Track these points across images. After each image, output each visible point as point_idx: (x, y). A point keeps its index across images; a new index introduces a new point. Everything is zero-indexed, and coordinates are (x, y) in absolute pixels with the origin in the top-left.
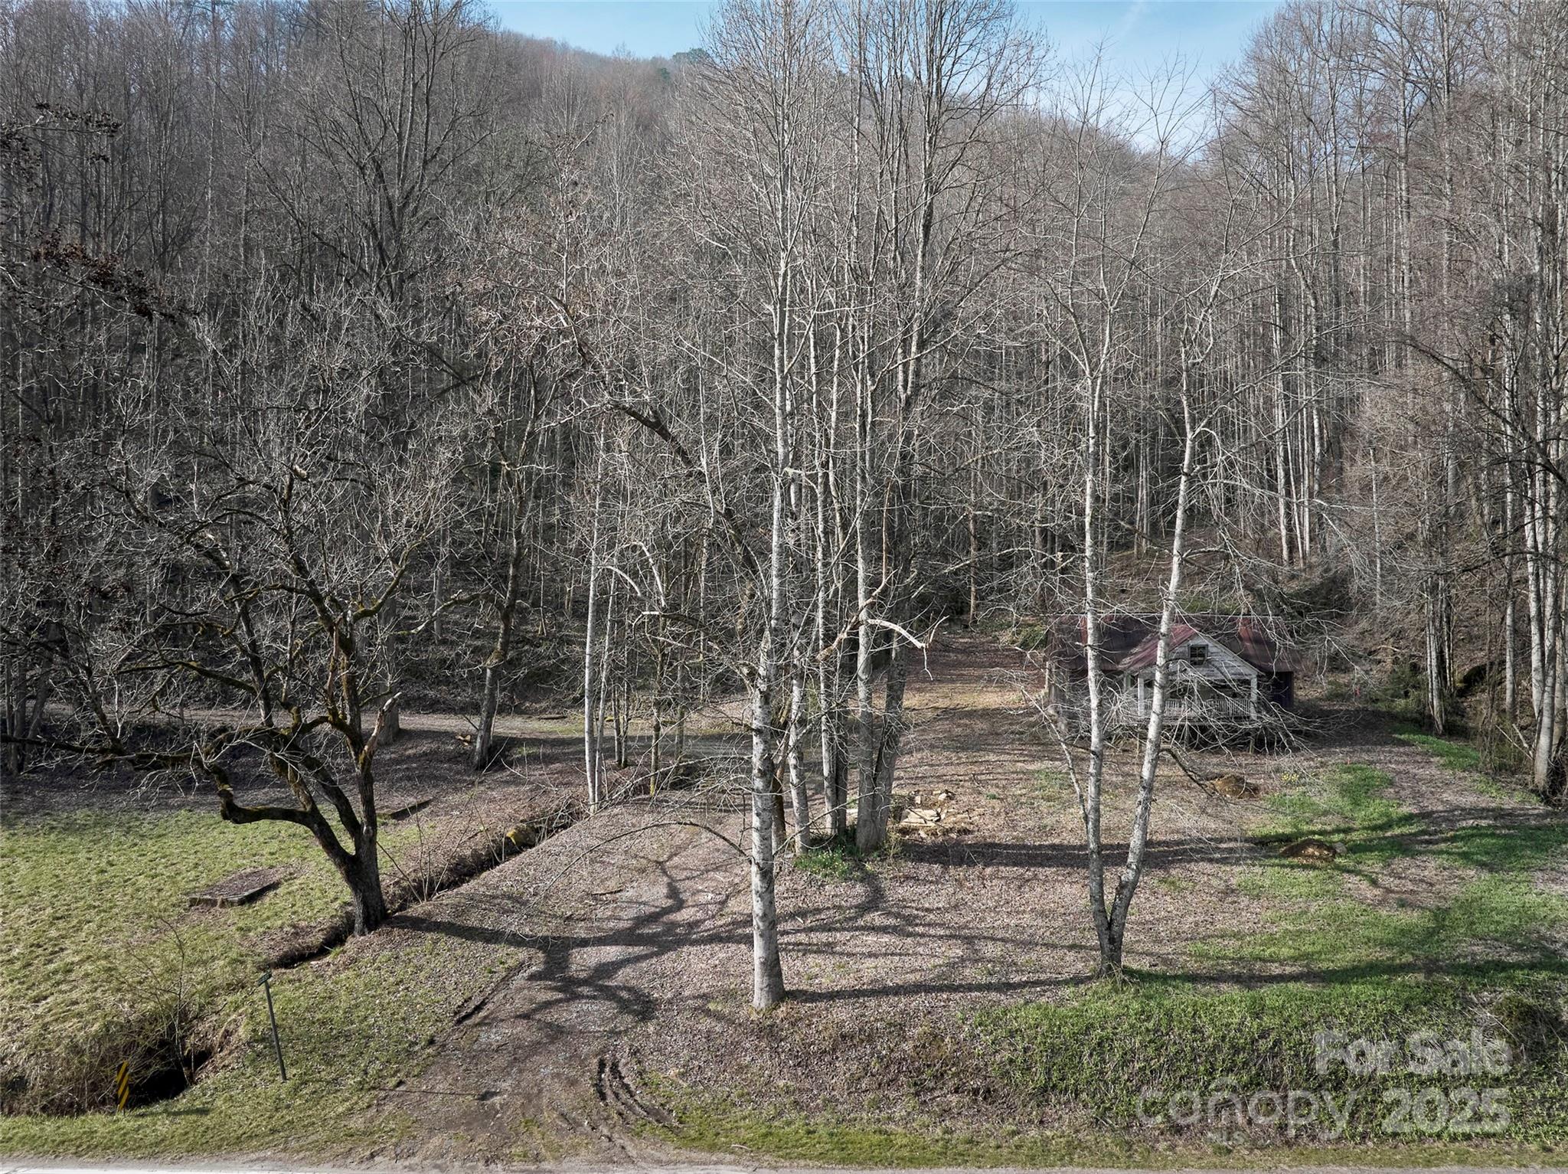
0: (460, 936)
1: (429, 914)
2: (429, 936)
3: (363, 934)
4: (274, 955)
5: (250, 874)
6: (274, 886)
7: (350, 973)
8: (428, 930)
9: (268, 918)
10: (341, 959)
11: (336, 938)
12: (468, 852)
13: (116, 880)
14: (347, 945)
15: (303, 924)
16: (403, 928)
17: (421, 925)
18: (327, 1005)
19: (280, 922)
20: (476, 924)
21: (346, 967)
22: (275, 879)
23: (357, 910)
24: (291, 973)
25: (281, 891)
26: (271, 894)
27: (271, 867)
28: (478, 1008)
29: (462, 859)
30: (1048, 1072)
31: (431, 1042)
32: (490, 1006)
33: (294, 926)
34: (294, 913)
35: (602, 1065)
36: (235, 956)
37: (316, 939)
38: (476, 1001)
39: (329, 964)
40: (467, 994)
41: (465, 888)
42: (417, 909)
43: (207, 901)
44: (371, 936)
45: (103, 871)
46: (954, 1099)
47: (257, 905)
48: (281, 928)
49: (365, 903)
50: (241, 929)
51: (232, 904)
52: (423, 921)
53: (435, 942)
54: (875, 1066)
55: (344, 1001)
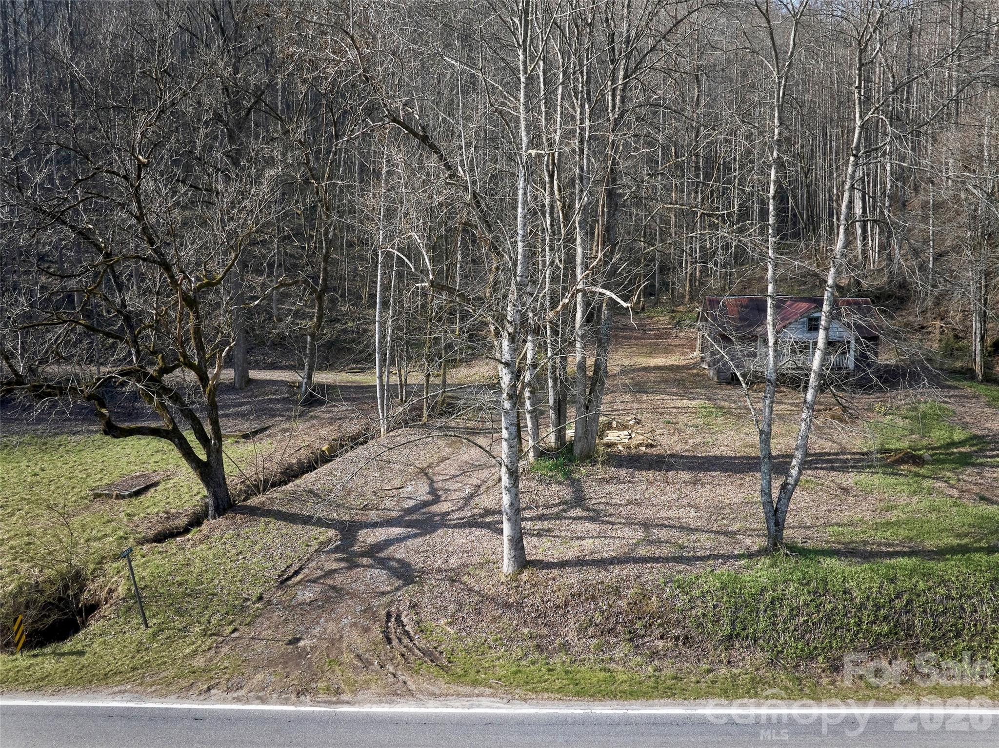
0: (285, 520)
1: (263, 503)
2: (262, 520)
3: (215, 518)
4: (151, 533)
5: (139, 477)
6: (156, 484)
7: (204, 546)
8: (262, 515)
9: (148, 507)
10: (198, 536)
11: (196, 521)
12: (295, 461)
13: (44, 481)
14: (203, 526)
15: (173, 511)
16: (244, 514)
17: (255, 512)
18: (185, 570)
19: (156, 510)
20: (297, 511)
21: (201, 542)
22: (156, 480)
23: (210, 501)
24: (160, 547)
25: (159, 488)
26: (152, 490)
27: (155, 471)
28: (296, 573)
29: (291, 466)
30: (733, 623)
31: (260, 598)
32: (306, 571)
33: (167, 513)
34: (167, 503)
35: (389, 615)
36: (122, 534)
37: (183, 521)
38: (295, 567)
39: (189, 540)
40: (289, 562)
41: (290, 487)
42: (254, 501)
43: (106, 495)
44: (221, 520)
45: (36, 475)
46: (660, 644)
47: (142, 498)
48: (157, 514)
49: (215, 496)
50: (129, 515)
51: (123, 497)
52: (258, 509)
53: (267, 524)
54: (598, 619)
55: (197, 567)
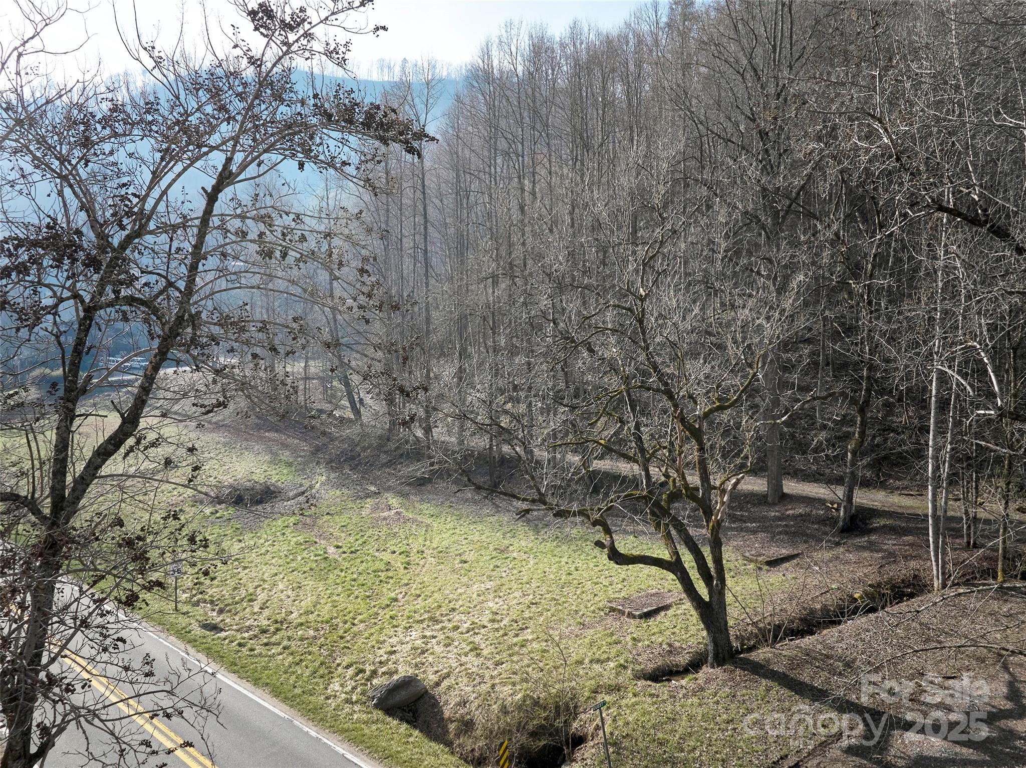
0: (791, 688)
1: (768, 661)
2: (764, 682)
3: (713, 667)
6: (666, 608)
7: (695, 700)
8: (765, 676)
10: (692, 685)
11: (695, 665)
12: (818, 606)
14: (700, 674)
15: (677, 644)
16: (744, 670)
17: (759, 670)
18: (668, 727)
20: (807, 680)
21: (694, 694)
22: (668, 602)
23: (710, 648)
25: (670, 612)
26: (663, 613)
29: (812, 612)
33: (670, 645)
34: (673, 633)
36: (622, 662)
37: (683, 659)
39: (682, 687)
41: (807, 641)
42: (762, 654)
43: (619, 611)
44: (718, 671)
47: (651, 622)
48: (661, 644)
49: (715, 641)
50: (634, 639)
51: (634, 617)
52: (762, 667)
53: (768, 690)
55: (682, 726)
